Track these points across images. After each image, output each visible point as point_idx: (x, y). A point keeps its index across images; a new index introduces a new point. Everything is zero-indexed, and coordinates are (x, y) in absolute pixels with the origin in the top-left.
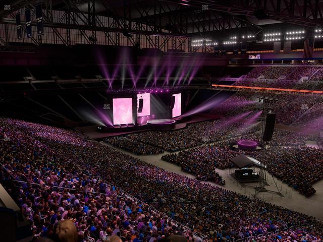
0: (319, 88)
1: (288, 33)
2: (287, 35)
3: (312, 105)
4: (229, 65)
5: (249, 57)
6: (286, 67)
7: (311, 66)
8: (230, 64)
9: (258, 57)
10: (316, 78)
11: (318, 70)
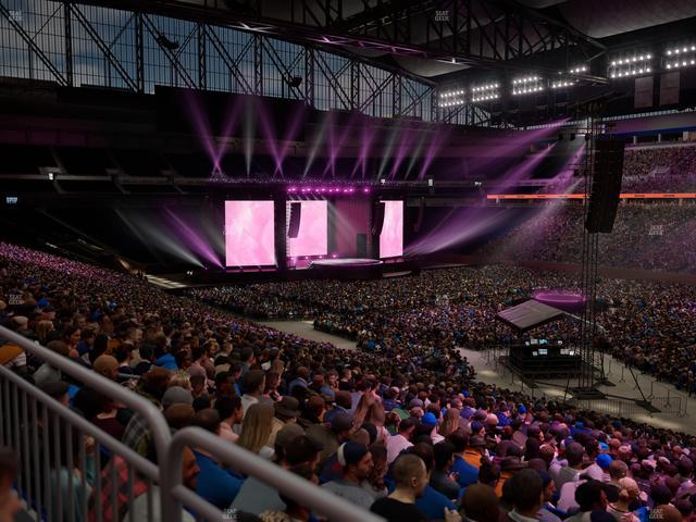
1: (669, 53)
2: (667, 57)
6: (668, 149)
8: (533, 153)
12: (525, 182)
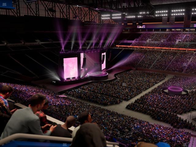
0: (191, 46)
1: (172, 11)
3: (190, 58)
4: (123, 32)
5: (137, 27)
6: (163, 33)
7: (180, 33)
9: (144, 27)
10: (187, 41)
11: (185, 35)
12: (126, 41)
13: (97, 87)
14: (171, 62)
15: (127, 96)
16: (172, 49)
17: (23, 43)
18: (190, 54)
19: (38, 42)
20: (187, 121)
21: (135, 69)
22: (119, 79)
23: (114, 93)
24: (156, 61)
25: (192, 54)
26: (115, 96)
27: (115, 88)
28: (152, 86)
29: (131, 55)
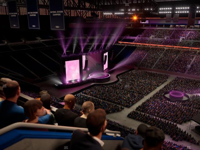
0: (195, 45)
1: (177, 8)
3: (193, 57)
5: (140, 22)
7: (184, 29)
8: (127, 27)
9: (147, 22)
10: (190, 38)
11: (189, 32)
12: (128, 37)
13: (99, 91)
14: (174, 62)
15: (129, 103)
16: (175, 47)
17: (23, 41)
18: (193, 52)
19: (39, 40)
20: (187, 133)
21: (137, 68)
22: (121, 80)
23: (116, 98)
24: (158, 60)
25: (195, 53)
26: (117, 103)
27: (117, 93)
28: (154, 89)
29: (133, 53)
